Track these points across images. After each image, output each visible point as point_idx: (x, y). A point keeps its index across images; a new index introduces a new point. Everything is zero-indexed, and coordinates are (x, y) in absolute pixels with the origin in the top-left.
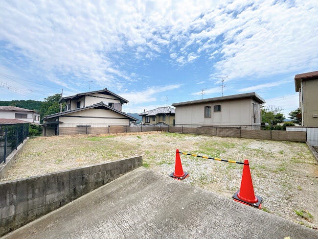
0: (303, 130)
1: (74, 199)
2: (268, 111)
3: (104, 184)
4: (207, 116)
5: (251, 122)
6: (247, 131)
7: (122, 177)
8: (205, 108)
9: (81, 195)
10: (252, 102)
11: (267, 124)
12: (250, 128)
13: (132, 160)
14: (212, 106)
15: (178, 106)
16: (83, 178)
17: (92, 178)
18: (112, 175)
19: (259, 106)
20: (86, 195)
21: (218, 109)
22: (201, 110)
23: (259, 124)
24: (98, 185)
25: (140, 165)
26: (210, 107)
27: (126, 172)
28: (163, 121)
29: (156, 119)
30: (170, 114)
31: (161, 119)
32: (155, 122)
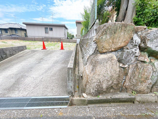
0: (76, 39)
1: (3, 60)
2: (70, 33)
3: (13, 55)
5: (64, 36)
6: (63, 39)
7: (20, 53)
8: (45, 28)
9: (5, 59)
10: (64, 28)
11: (69, 38)
12: (64, 39)
13: (22, 47)
14: (49, 28)
15: (27, 24)
16: (4, 52)
17: (8, 52)
18: (16, 52)
19: (66, 30)
20: (7, 59)
21: (51, 29)
22: (43, 29)
23: (67, 38)
24: (11, 55)
25: (26, 49)
26: (47, 28)
27: (21, 51)
28: (16, 34)
29: (8, 32)
30: (21, 29)
31: (14, 32)
32: (9, 34)
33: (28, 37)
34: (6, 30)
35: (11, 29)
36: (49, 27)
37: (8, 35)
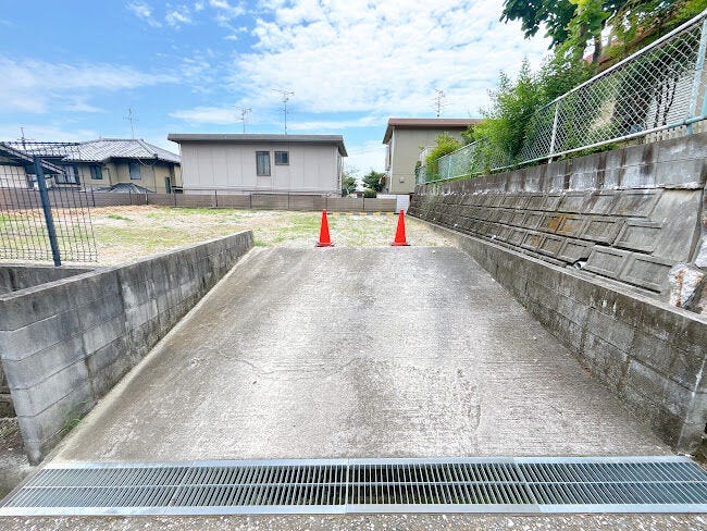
0: (393, 197)
4: (262, 172)
5: (334, 187)
8: (258, 154)
14: (272, 152)
15: (185, 142)
21: (283, 159)
22: (248, 158)
23: (341, 191)
25: (252, 244)
26: (267, 153)
27: (242, 255)
28: (132, 181)
29: (105, 174)
30: (156, 162)
31: (125, 175)
32: (105, 181)
33: (186, 193)
34: (95, 167)
35: (117, 162)
36: (273, 149)
37: (103, 189)
